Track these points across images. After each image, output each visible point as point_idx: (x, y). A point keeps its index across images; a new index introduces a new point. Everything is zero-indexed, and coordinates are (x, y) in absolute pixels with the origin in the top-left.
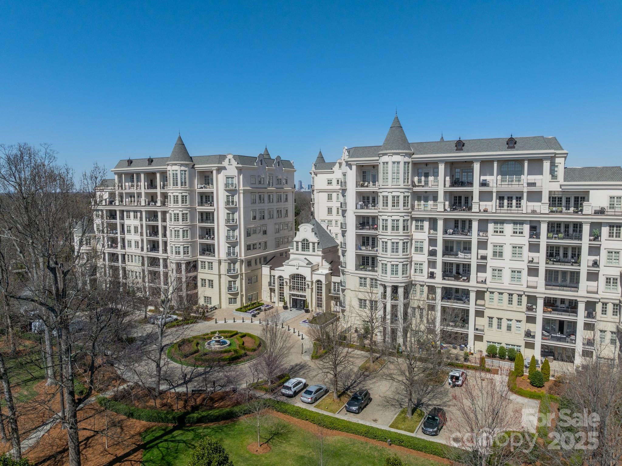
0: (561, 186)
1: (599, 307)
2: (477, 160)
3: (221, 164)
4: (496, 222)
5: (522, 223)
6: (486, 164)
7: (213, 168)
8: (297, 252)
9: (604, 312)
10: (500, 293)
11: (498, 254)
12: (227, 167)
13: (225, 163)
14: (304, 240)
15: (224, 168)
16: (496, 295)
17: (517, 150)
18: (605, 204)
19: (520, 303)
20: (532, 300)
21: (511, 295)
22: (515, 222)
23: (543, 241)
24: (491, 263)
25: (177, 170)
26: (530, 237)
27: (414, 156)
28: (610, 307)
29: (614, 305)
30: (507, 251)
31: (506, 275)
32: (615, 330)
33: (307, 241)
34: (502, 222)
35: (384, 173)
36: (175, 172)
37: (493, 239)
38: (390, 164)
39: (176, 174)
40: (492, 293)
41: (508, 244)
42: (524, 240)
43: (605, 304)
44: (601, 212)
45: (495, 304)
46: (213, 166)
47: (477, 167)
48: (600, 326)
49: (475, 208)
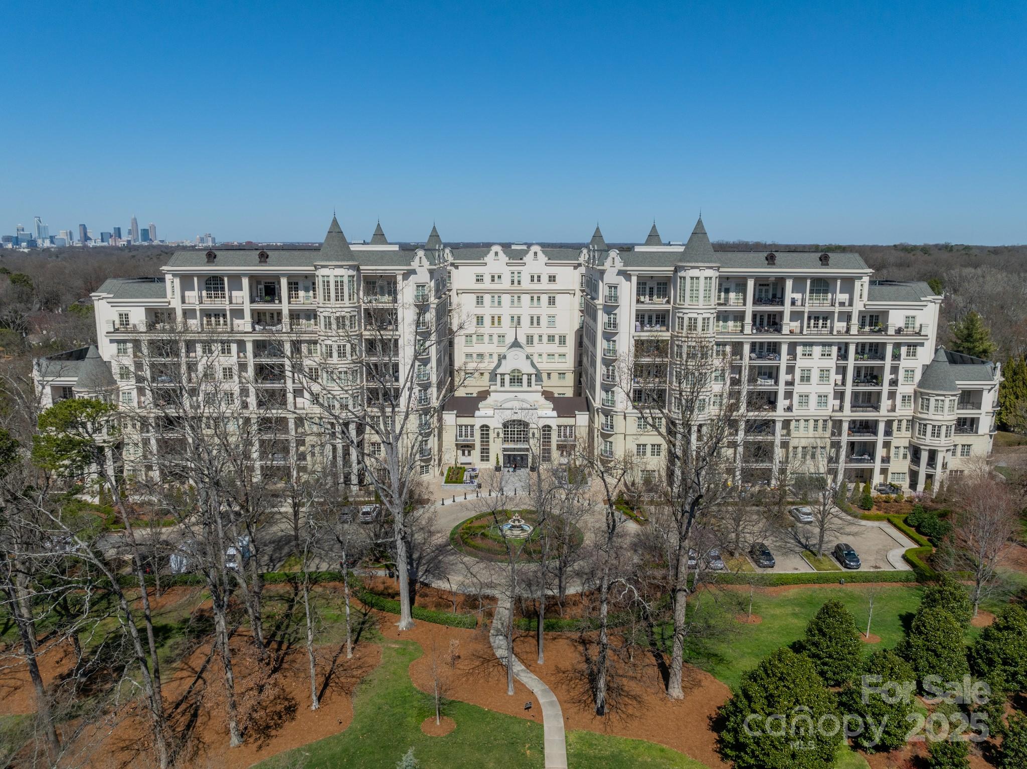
0: (865, 305)
1: (895, 424)
2: (790, 277)
3: (410, 265)
4: (805, 344)
5: (830, 345)
6: (799, 282)
7: (397, 272)
8: (502, 389)
9: (899, 429)
10: (805, 421)
11: (806, 379)
12: (418, 270)
13: (415, 265)
14: (513, 371)
15: (414, 272)
16: (802, 423)
17: (831, 268)
18: (901, 324)
19: (825, 428)
20: (838, 424)
21: (816, 421)
22: (824, 344)
23: (851, 363)
24: (799, 388)
25: (342, 276)
26: (838, 360)
27: (721, 270)
28: (904, 423)
29: (908, 421)
30: (815, 375)
31: (813, 400)
32: (907, 445)
33: (519, 371)
34: (811, 344)
35: (692, 290)
36: (339, 279)
37: (801, 363)
38: (702, 280)
39: (342, 282)
40: (798, 421)
41: (816, 368)
42: (831, 363)
43: (900, 421)
44: (899, 331)
45: (802, 432)
46: (397, 269)
47: (789, 284)
48: (894, 443)
49: (785, 330)
